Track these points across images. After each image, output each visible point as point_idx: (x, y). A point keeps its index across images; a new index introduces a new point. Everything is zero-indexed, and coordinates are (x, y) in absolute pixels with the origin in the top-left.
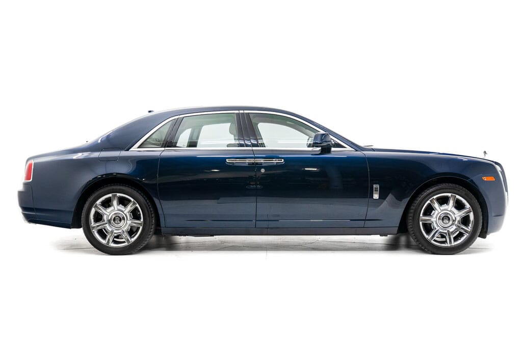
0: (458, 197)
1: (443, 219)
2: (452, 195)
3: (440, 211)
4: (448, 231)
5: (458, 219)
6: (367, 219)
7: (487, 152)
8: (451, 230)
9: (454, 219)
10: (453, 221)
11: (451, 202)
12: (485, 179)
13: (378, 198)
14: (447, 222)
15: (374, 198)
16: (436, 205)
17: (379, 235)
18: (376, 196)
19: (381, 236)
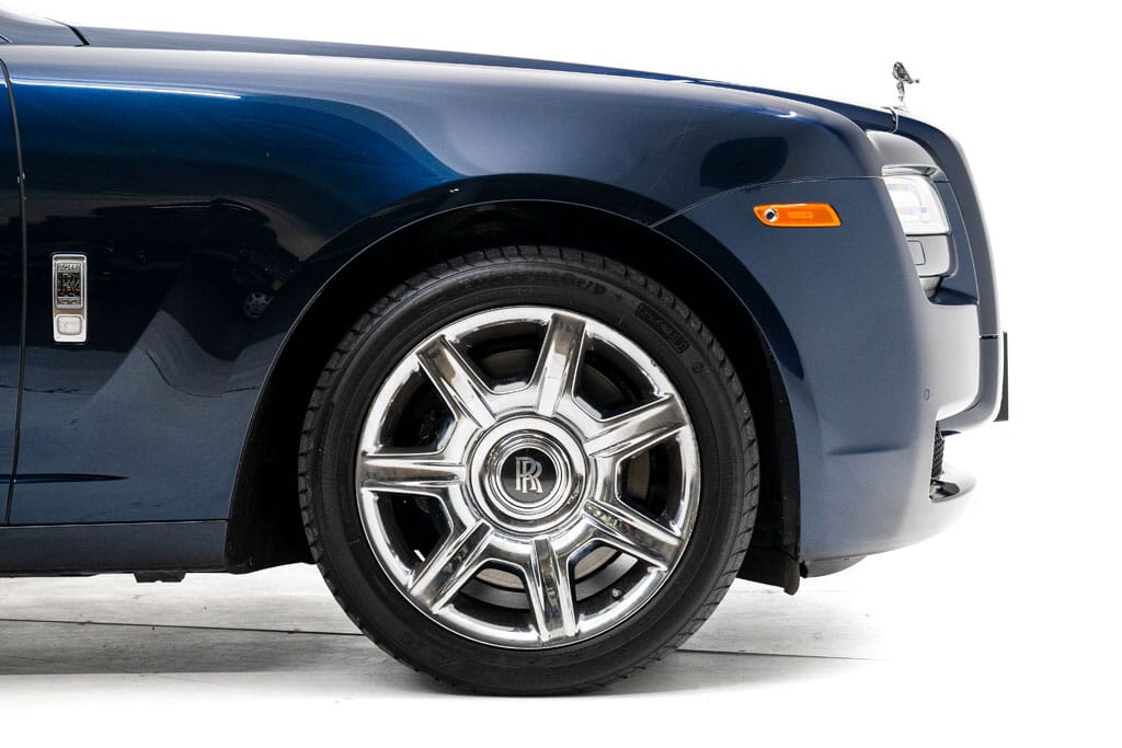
0: (594, 328)
1: (509, 472)
2: (555, 318)
3: (487, 422)
4: (542, 547)
5: (606, 468)
6: (18, 473)
7: (912, 73)
8: (558, 544)
9: (580, 468)
10: (577, 481)
11: (556, 365)
12: (772, 213)
13: (82, 338)
14: (538, 487)
15: (58, 338)
16: (461, 383)
17: (131, 577)
18: (70, 327)
19: (140, 579)
